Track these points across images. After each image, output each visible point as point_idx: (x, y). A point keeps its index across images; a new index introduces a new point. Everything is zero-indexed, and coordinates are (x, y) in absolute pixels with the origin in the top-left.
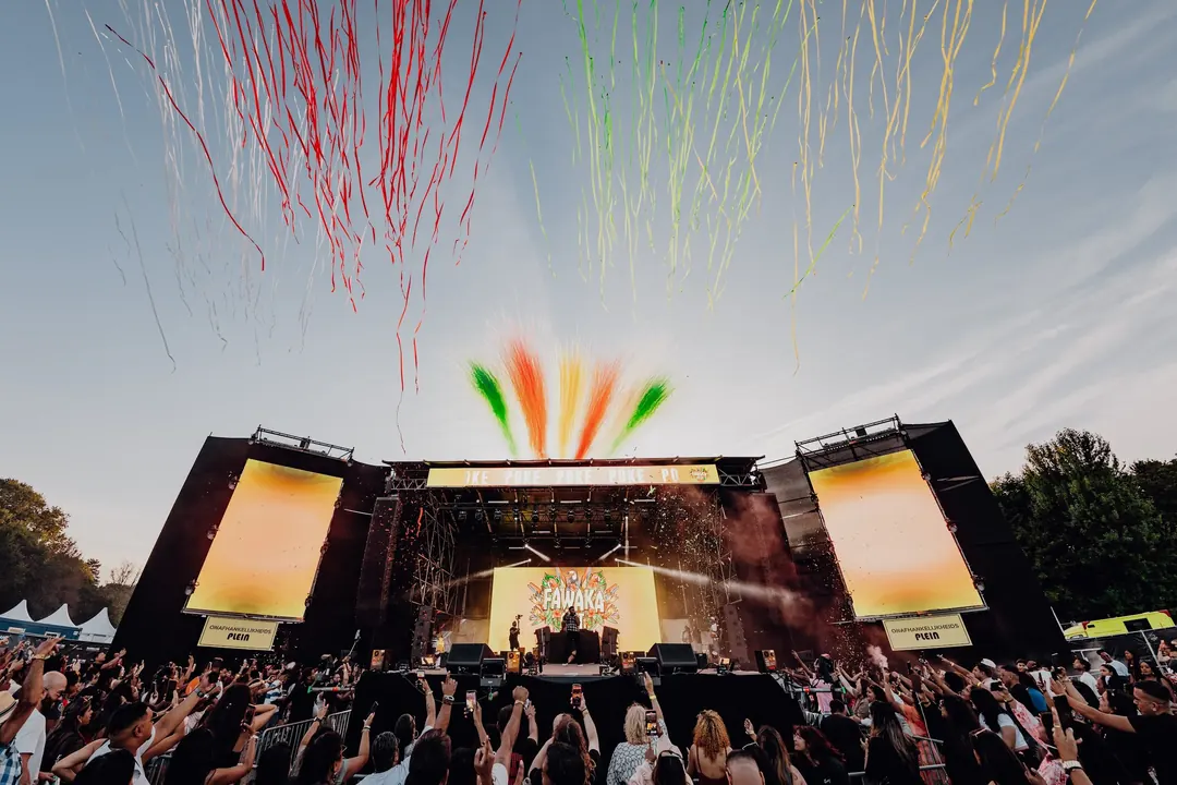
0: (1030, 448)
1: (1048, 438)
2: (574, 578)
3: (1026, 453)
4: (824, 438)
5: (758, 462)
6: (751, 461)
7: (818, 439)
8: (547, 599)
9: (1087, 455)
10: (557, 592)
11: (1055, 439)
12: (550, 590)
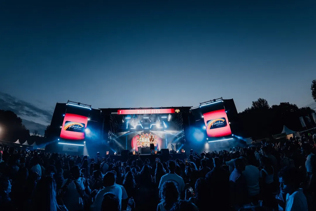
0: (253, 102)
1: (256, 100)
2: (147, 135)
3: (252, 103)
4: (206, 102)
5: (191, 108)
6: (190, 108)
7: (205, 102)
8: (140, 140)
9: (263, 104)
10: (143, 138)
11: (258, 100)
12: (141, 138)
